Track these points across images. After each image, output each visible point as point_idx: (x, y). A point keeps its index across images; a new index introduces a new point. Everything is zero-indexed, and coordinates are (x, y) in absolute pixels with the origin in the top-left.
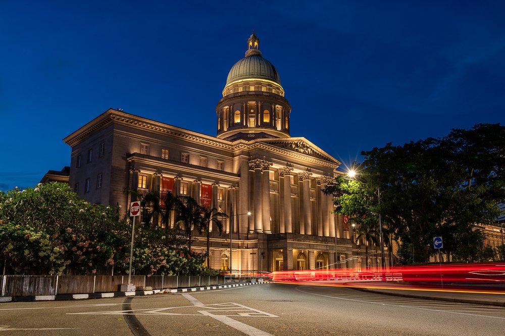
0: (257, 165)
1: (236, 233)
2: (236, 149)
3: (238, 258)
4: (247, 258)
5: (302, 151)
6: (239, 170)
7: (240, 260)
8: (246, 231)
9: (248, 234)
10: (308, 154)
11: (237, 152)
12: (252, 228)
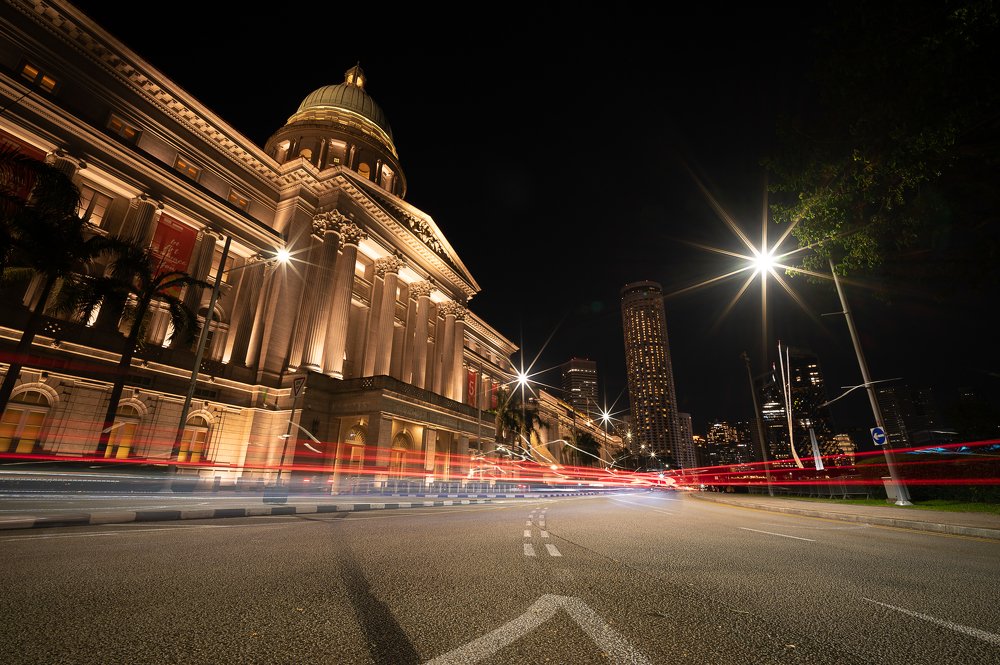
0: (331, 223)
1: (251, 368)
2: (289, 185)
3: (242, 433)
4: (269, 435)
5: (425, 238)
6: (287, 229)
7: (247, 437)
8: (278, 366)
9: (281, 374)
10: (434, 251)
11: (289, 190)
12: (296, 362)
